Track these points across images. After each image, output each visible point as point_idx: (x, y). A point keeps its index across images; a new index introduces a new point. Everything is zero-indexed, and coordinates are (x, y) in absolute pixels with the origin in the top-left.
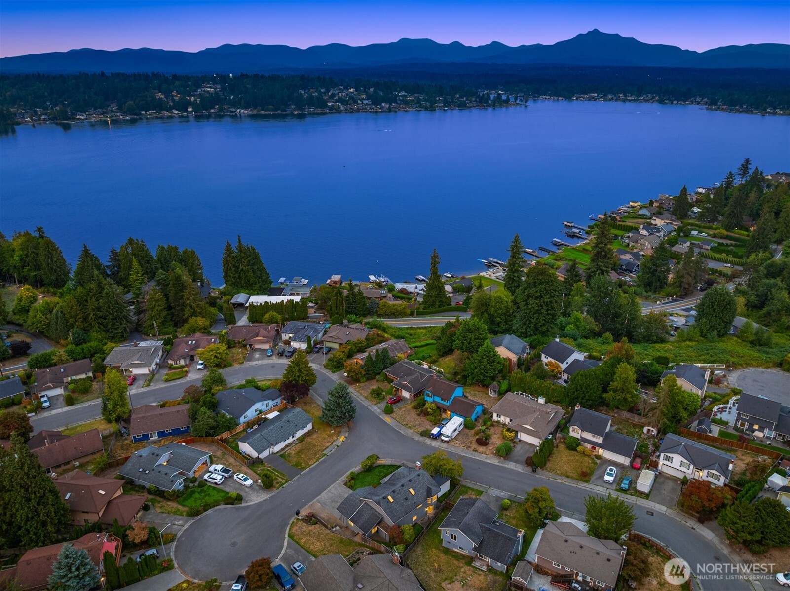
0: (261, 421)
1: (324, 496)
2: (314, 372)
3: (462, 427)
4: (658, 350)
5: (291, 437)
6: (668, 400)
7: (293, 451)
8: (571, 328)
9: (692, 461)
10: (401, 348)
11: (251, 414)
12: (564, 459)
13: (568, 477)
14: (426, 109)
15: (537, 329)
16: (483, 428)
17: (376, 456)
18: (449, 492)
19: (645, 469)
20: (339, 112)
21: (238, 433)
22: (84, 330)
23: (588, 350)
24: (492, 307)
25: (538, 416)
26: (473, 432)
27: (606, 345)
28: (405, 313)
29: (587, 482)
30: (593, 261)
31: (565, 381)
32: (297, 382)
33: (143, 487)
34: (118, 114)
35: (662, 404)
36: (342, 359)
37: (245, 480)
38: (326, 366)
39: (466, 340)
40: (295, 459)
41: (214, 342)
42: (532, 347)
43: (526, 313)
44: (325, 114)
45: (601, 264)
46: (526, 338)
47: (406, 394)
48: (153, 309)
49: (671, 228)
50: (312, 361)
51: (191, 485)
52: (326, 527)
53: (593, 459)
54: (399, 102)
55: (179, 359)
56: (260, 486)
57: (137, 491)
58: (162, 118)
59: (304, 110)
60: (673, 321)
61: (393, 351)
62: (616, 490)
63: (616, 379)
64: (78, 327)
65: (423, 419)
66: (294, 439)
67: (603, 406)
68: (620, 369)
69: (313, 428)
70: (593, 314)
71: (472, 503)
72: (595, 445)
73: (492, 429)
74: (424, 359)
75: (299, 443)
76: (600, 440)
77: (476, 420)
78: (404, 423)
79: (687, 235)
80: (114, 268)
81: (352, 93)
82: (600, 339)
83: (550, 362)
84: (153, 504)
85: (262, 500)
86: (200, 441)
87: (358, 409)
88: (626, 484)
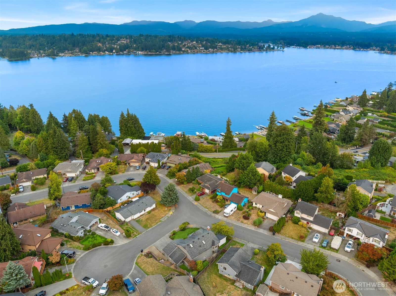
0: (129, 202)
1: (158, 243)
2: (159, 178)
3: (236, 209)
4: (347, 173)
5: (143, 211)
6: (351, 198)
7: (144, 218)
8: (300, 160)
9: (364, 232)
10: (207, 167)
11: (124, 198)
12: (291, 228)
13: (292, 238)
14: (232, 52)
15: (281, 159)
16: (247, 210)
17: (188, 222)
18: (225, 244)
19: (337, 236)
20: (188, 53)
21: (116, 208)
22: (46, 154)
23: (308, 171)
24: (257, 147)
25: (277, 205)
26: (241, 212)
27: (318, 169)
28: (212, 150)
29: (303, 241)
30: (314, 126)
31: (294, 187)
32: (150, 183)
33: (63, 234)
34: (79, 54)
35: (347, 201)
36: (175, 172)
37: (117, 232)
38: (167, 176)
39: (241, 164)
40: (145, 223)
41: (110, 161)
42: (277, 169)
43: (275, 151)
44: (181, 54)
45: (318, 128)
46: (274, 164)
47: (207, 191)
48: (82, 144)
49: (357, 111)
50: (160, 173)
51: (88, 234)
52: (156, 259)
53: (307, 229)
54: (218, 48)
55: (91, 169)
56: (124, 236)
57: (60, 236)
58: (100, 55)
59: (170, 52)
60: (356, 158)
61: (203, 169)
62: (319, 247)
63: (322, 186)
64: (43, 152)
65: (215, 204)
66: (145, 212)
67: (314, 201)
68: (324, 181)
69: (156, 207)
70: (312, 153)
71: (237, 249)
72: (308, 222)
73: (252, 211)
74: (219, 173)
75: (148, 214)
76: (311, 219)
77: (244, 206)
78: (205, 206)
79: (365, 115)
80: (65, 124)
81: (195, 44)
82: (315, 166)
83: (287, 176)
84: (67, 242)
85: (124, 243)
86: (96, 211)
87: (180, 198)
88: (325, 244)
